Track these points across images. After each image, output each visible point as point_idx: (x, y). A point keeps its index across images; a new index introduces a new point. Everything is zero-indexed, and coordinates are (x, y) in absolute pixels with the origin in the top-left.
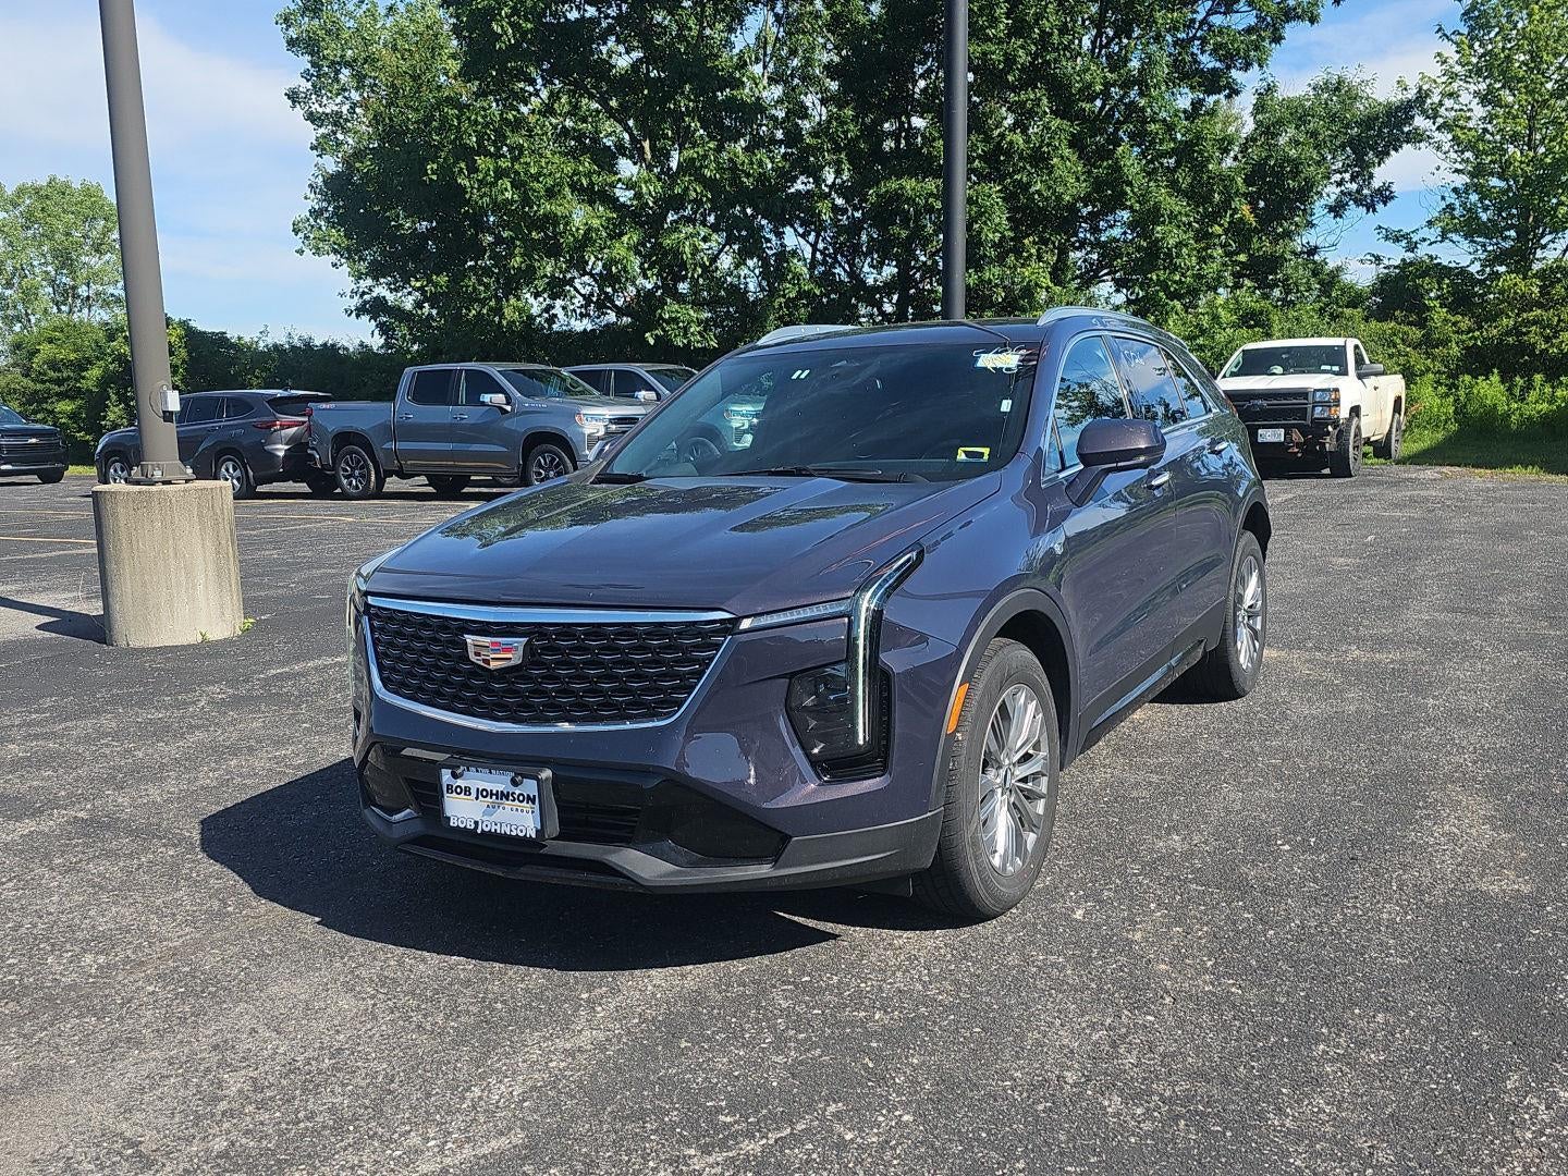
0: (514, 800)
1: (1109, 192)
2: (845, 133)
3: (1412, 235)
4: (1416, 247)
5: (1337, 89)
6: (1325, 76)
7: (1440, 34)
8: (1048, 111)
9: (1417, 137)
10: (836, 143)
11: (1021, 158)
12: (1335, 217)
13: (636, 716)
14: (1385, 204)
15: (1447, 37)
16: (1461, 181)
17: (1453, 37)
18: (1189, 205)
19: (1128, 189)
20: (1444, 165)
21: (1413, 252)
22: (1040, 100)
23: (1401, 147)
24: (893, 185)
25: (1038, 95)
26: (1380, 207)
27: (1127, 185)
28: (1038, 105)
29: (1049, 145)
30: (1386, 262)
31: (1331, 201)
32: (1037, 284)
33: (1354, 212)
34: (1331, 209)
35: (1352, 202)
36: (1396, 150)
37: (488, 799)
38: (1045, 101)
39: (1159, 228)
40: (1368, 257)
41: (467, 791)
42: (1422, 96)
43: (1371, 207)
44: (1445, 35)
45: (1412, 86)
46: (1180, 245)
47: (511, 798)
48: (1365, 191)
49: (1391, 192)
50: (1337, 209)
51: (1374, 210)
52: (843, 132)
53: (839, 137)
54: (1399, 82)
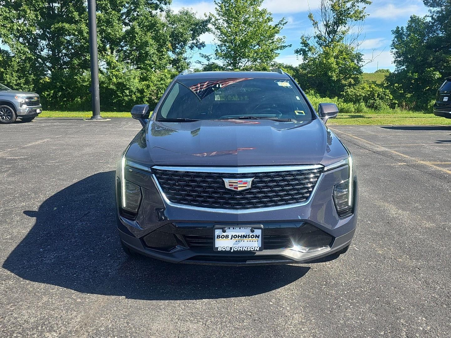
0: (249, 237)
1: (131, 35)
2: (39, 5)
3: (209, 57)
4: (209, 60)
5: (187, 14)
6: (183, 10)
7: (215, 3)
8: (110, 8)
9: (208, 30)
10: (35, 8)
11: (103, 22)
12: (191, 50)
13: (292, 203)
14: (203, 47)
15: (217, 4)
16: (220, 43)
17: (218, 4)
18: (155, 42)
19: (136, 35)
20: (216, 38)
21: (209, 61)
22: (107, 4)
23: (205, 32)
24: (60, 25)
25: (107, 2)
26: (202, 48)
27: (137, 34)
28: (107, 6)
29: (112, 19)
30: (202, 63)
31: (190, 45)
32: (112, 62)
33: (196, 49)
34: (190, 47)
35: (195, 46)
36: (204, 33)
37: (237, 238)
38: (109, 5)
39: (148, 48)
40: (197, 61)
41: (227, 237)
42: (210, 19)
43: (199, 48)
44: (216, 3)
45: (207, 16)
46: (153, 53)
47: (248, 237)
48: (198, 44)
49: (205, 45)
50: (191, 48)
51: (201, 49)
52: (38, 5)
53: (36, 6)
54: (205, 14)
